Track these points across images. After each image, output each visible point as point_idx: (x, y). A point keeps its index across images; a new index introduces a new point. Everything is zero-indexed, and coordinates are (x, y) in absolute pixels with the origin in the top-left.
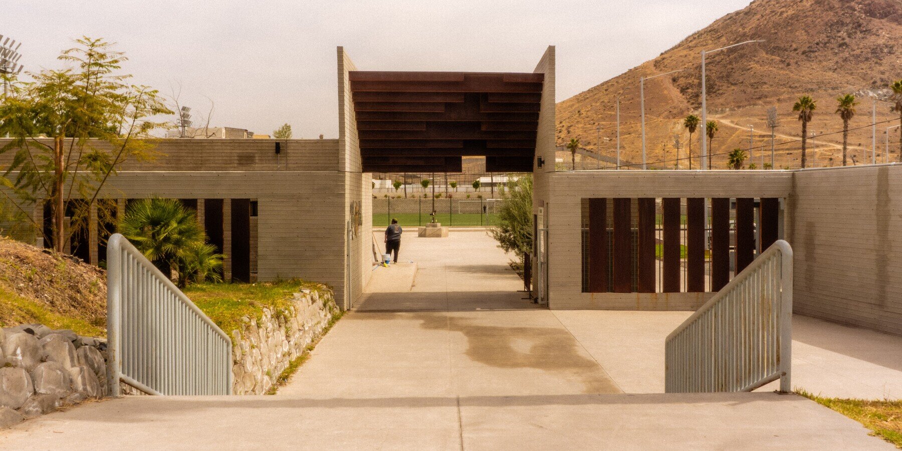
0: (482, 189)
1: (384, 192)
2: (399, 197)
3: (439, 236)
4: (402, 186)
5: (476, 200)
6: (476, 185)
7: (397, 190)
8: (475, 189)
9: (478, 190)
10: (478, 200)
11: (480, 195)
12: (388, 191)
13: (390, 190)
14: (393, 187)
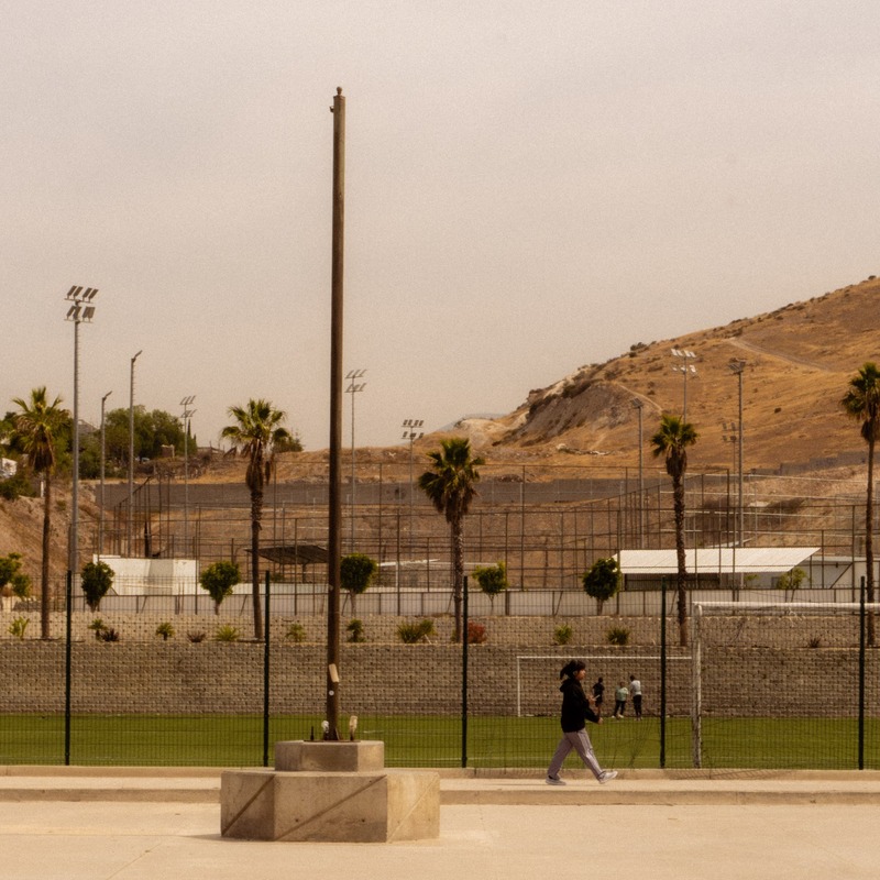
0: (631, 601)
1: (162, 612)
2: (227, 637)
3: (369, 830)
4: (243, 588)
5: (601, 651)
6: (603, 581)
7: (218, 601)
8: (594, 601)
9: (610, 604)
10: (612, 652)
11: (622, 627)
12: (178, 610)
13: (188, 604)
14: (202, 591)
